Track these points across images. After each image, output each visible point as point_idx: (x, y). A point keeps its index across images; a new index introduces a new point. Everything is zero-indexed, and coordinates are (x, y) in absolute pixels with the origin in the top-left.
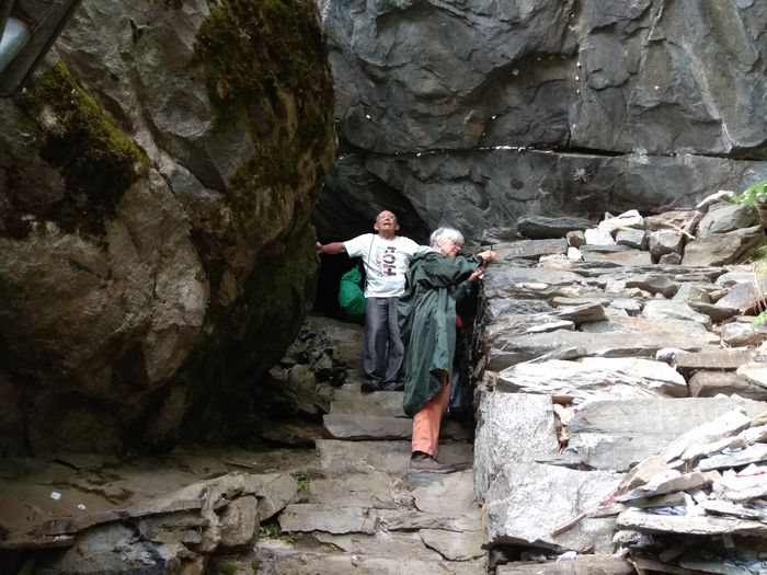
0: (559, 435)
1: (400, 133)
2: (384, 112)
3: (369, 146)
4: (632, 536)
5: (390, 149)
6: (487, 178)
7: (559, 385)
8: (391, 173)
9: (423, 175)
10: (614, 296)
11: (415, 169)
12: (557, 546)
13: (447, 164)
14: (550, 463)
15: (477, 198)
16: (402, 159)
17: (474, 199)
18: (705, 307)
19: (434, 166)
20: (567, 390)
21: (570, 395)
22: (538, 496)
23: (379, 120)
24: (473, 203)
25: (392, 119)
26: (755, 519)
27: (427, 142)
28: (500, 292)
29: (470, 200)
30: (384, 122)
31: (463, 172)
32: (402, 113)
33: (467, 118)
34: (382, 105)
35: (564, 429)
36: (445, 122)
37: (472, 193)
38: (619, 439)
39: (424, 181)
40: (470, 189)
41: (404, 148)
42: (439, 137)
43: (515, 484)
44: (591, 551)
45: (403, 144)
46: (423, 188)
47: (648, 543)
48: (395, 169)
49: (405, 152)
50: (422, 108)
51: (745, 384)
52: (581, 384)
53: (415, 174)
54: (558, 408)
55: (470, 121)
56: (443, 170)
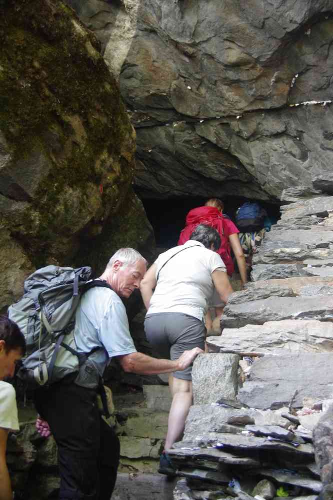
1: (218, 99)
2: (201, 82)
3: (194, 114)
5: (213, 114)
6: (302, 131)
7: (246, 344)
8: (217, 135)
9: (245, 134)
11: (237, 130)
13: (264, 122)
15: (296, 151)
16: (225, 121)
17: (294, 152)
19: (253, 125)
20: (252, 349)
21: (254, 352)
23: (198, 89)
24: (294, 156)
25: (209, 88)
27: (243, 105)
29: (291, 153)
30: (203, 91)
31: (280, 128)
32: (216, 81)
33: (273, 79)
34: (198, 76)
36: (254, 85)
37: (292, 146)
38: (268, 385)
39: (248, 139)
40: (289, 142)
41: (224, 112)
42: (252, 99)
45: (223, 109)
46: (248, 145)
48: (221, 131)
49: (225, 115)
50: (231, 75)
52: (262, 343)
53: (239, 134)
54: (243, 363)
55: (275, 82)
56: (261, 128)
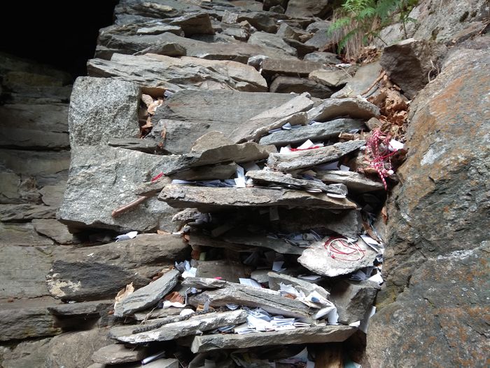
0: (142, 123)
4: (191, 214)
7: (152, 76)
10: (227, 25)
12: (119, 227)
14: (124, 146)
18: (294, 43)
20: (159, 82)
21: (162, 87)
22: (100, 177)
26: (302, 189)
28: (129, 9)
35: (149, 118)
38: (197, 125)
43: (76, 166)
44: (154, 231)
47: (205, 220)
51: (314, 83)
52: (173, 77)
54: (147, 98)
